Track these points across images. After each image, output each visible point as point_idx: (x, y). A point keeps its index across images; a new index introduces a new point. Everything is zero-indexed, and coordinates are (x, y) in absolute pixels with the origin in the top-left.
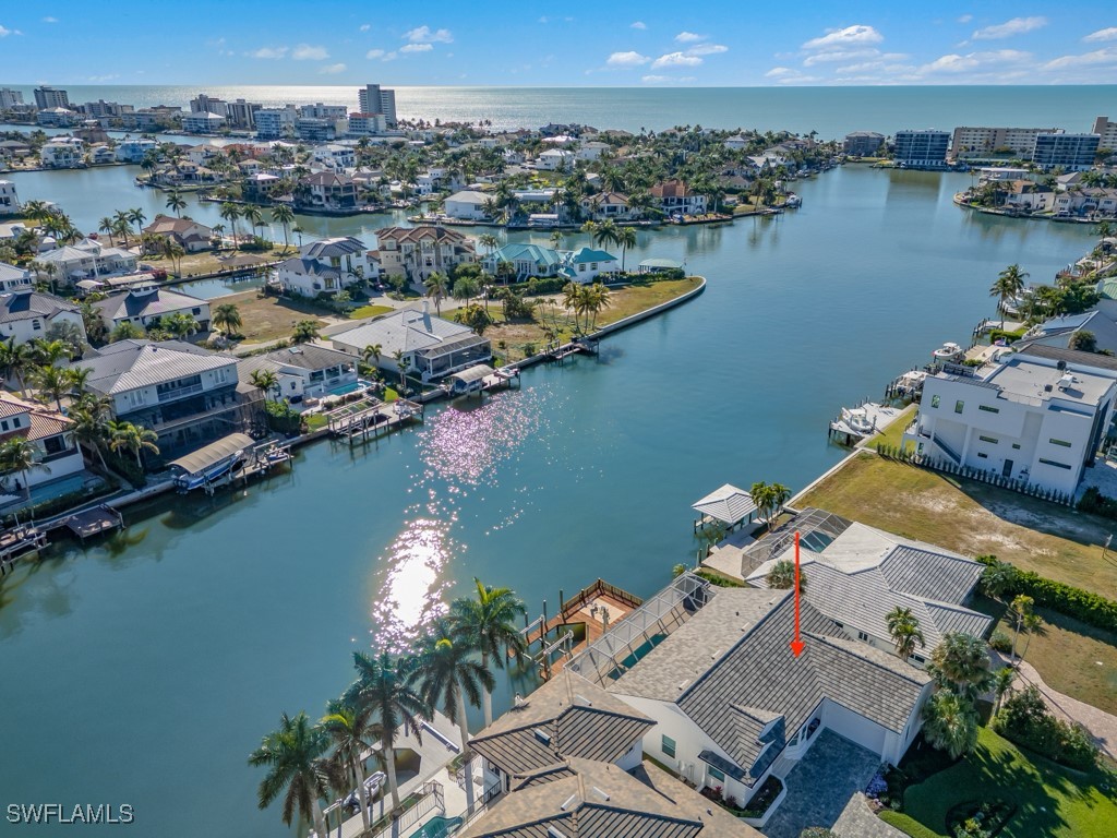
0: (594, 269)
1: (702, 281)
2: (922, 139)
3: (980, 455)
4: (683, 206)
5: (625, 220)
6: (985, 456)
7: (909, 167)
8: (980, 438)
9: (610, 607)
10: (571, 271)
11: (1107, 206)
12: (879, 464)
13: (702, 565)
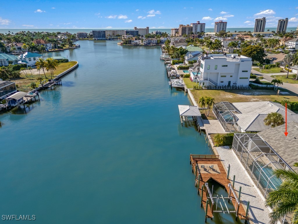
0: (35, 60)
1: (77, 62)
2: (99, 32)
3: (221, 82)
6: (223, 82)
7: (98, 40)
8: (222, 76)
9: (207, 165)
10: (25, 61)
11: (153, 42)
12: (198, 92)
13: (209, 134)
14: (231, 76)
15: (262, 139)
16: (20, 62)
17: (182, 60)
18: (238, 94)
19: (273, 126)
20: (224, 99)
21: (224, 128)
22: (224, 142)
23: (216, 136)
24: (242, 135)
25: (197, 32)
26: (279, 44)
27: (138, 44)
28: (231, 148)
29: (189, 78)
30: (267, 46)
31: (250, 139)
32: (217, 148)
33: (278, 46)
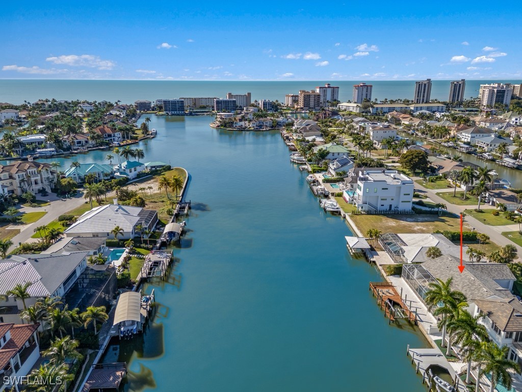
0: (135, 171)
2: (174, 103)
3: (382, 206)
4: (113, 138)
5: (90, 147)
7: (173, 115)
8: (382, 200)
9: (385, 290)
10: (125, 174)
11: (266, 124)
12: (358, 217)
13: (381, 265)
14: (392, 199)
15: (425, 268)
16: (118, 174)
17: (325, 167)
18: (401, 220)
19: (433, 258)
20: (387, 227)
21: (393, 260)
22: (395, 272)
23: (388, 266)
24: (409, 266)
25: (326, 99)
26: (449, 134)
27: (243, 127)
28: (400, 277)
29: (342, 198)
30: (433, 135)
31: (416, 269)
32: (389, 277)
33: (448, 137)
